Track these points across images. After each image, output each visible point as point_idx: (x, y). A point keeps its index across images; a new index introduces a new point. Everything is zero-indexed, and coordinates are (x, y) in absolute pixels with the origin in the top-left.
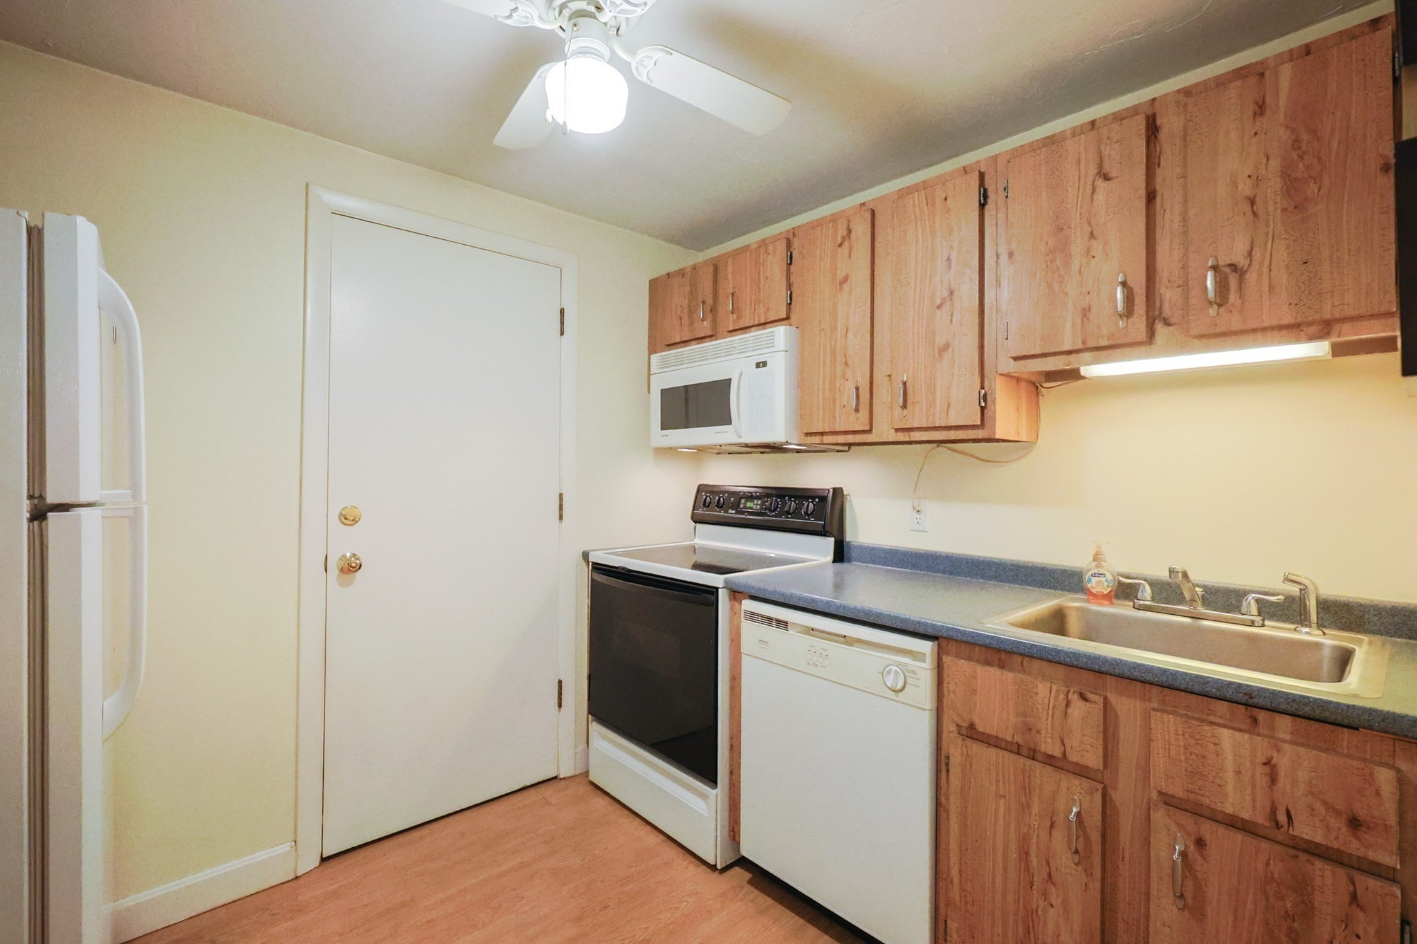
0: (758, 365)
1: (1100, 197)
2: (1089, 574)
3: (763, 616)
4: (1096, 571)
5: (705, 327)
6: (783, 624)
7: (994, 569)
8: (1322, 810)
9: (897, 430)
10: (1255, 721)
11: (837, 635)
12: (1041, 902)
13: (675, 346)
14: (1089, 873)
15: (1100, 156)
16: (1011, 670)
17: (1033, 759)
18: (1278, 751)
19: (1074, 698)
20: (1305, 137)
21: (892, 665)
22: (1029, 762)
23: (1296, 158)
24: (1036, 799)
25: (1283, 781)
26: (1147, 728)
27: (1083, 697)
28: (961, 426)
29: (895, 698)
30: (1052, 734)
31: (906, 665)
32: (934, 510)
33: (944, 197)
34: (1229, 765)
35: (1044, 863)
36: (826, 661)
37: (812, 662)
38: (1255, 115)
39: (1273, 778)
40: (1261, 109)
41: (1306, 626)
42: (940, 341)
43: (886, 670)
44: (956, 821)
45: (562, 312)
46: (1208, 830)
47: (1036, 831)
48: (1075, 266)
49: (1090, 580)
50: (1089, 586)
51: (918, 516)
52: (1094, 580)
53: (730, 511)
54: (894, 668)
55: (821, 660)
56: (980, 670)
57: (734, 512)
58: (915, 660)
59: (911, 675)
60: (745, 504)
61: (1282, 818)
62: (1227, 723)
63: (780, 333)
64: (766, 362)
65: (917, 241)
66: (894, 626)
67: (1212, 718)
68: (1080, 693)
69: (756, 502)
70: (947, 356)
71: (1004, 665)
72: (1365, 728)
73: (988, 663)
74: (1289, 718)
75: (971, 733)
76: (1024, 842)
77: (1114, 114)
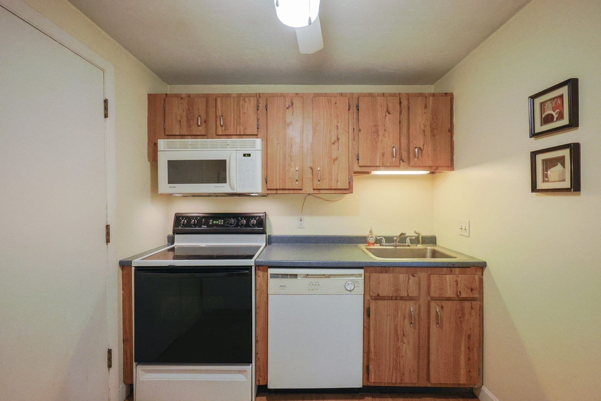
0: (244, 155)
1: (387, 119)
2: (369, 237)
3: (281, 274)
4: (371, 236)
5: (201, 130)
6: (295, 276)
7: (332, 239)
8: (466, 289)
9: (314, 189)
10: (451, 271)
11: (321, 275)
12: (401, 344)
13: (173, 137)
14: (415, 328)
15: (387, 105)
16: (389, 273)
17: (396, 300)
18: (458, 277)
19: (411, 277)
20: (435, 117)
21: (348, 281)
22: (395, 301)
23: (433, 123)
24: (399, 312)
25: (459, 285)
26: (429, 280)
27: (413, 276)
28: (341, 189)
29: (351, 293)
30: (404, 290)
31: (354, 280)
32: (307, 219)
33: (335, 102)
34: (448, 284)
35: (402, 331)
36: (319, 287)
37: (311, 289)
38: (425, 108)
39: (457, 285)
40: (426, 107)
41: (419, 244)
42: (334, 156)
43: (347, 284)
44: (373, 330)
45: (106, 101)
46: (444, 303)
47: (400, 322)
48: (380, 139)
49: (370, 239)
50: (369, 241)
51: (300, 222)
52: (371, 239)
53: (203, 226)
54: (350, 282)
55: (316, 287)
56: (381, 275)
57: (206, 226)
58: (356, 277)
59: (357, 283)
60: (212, 222)
61: (459, 294)
62: (446, 273)
63: (258, 142)
64: (250, 154)
65: (324, 115)
66: (349, 266)
67: (442, 273)
68: (412, 275)
69: (220, 221)
70: (337, 162)
71: (387, 271)
72: (472, 267)
73: (382, 272)
74: (458, 268)
75: (378, 298)
76: (396, 326)
77: (390, 93)
